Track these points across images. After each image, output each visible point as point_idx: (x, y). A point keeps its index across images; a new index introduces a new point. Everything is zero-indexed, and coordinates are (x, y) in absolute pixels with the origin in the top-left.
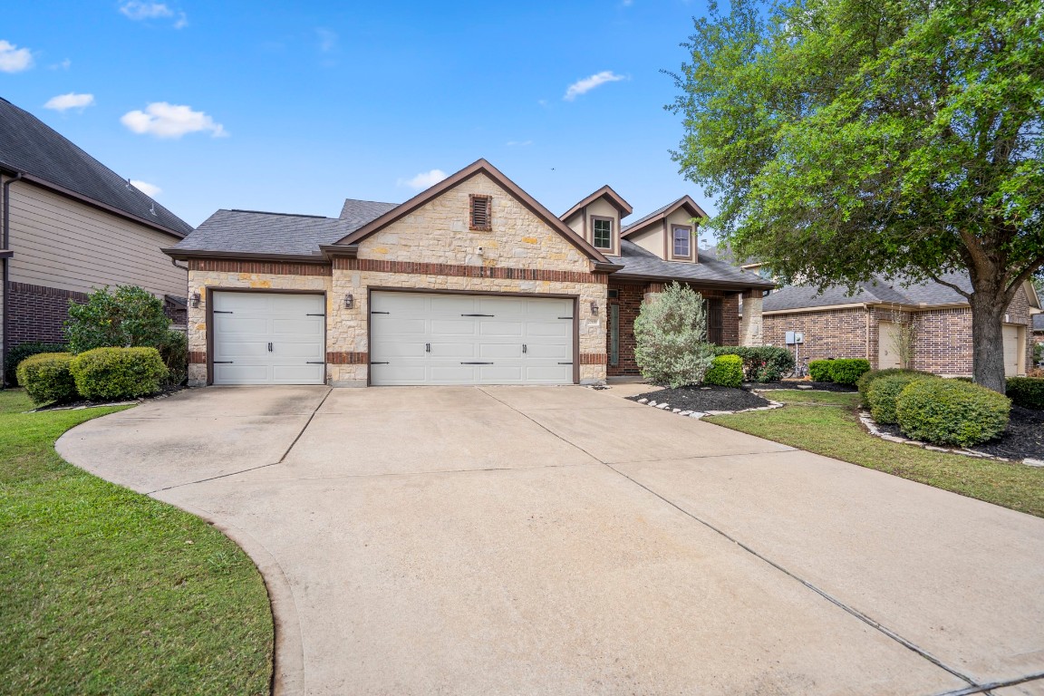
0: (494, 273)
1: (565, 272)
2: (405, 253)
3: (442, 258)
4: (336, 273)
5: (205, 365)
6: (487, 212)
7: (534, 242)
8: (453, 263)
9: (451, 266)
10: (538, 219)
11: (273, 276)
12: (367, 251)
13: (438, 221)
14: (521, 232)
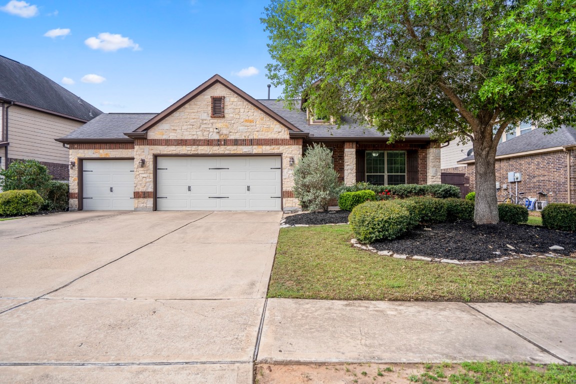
0: (226, 142)
1: (272, 140)
2: (174, 134)
3: (195, 136)
4: (136, 147)
5: (77, 200)
6: (222, 106)
7: (251, 121)
8: (202, 138)
9: (200, 140)
10: (253, 107)
11: (111, 150)
12: (153, 134)
13: (193, 114)
14: (244, 117)
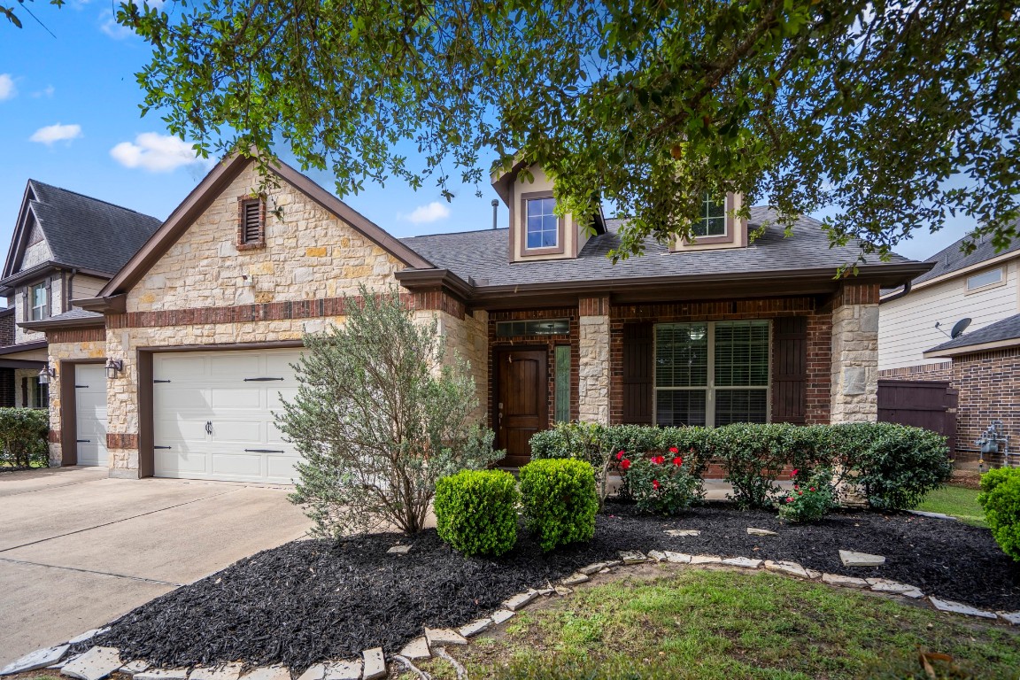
0: (269, 311)
2: (171, 298)
4: (109, 333)
5: (60, 445)
6: (261, 219)
7: (322, 253)
9: (218, 309)
12: (135, 302)
13: (205, 246)
14: (306, 240)
